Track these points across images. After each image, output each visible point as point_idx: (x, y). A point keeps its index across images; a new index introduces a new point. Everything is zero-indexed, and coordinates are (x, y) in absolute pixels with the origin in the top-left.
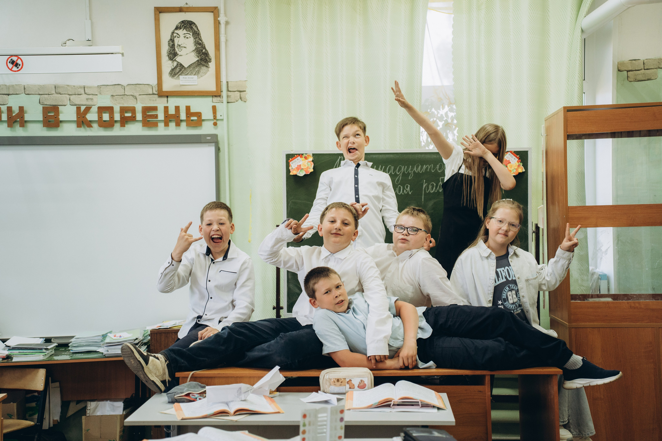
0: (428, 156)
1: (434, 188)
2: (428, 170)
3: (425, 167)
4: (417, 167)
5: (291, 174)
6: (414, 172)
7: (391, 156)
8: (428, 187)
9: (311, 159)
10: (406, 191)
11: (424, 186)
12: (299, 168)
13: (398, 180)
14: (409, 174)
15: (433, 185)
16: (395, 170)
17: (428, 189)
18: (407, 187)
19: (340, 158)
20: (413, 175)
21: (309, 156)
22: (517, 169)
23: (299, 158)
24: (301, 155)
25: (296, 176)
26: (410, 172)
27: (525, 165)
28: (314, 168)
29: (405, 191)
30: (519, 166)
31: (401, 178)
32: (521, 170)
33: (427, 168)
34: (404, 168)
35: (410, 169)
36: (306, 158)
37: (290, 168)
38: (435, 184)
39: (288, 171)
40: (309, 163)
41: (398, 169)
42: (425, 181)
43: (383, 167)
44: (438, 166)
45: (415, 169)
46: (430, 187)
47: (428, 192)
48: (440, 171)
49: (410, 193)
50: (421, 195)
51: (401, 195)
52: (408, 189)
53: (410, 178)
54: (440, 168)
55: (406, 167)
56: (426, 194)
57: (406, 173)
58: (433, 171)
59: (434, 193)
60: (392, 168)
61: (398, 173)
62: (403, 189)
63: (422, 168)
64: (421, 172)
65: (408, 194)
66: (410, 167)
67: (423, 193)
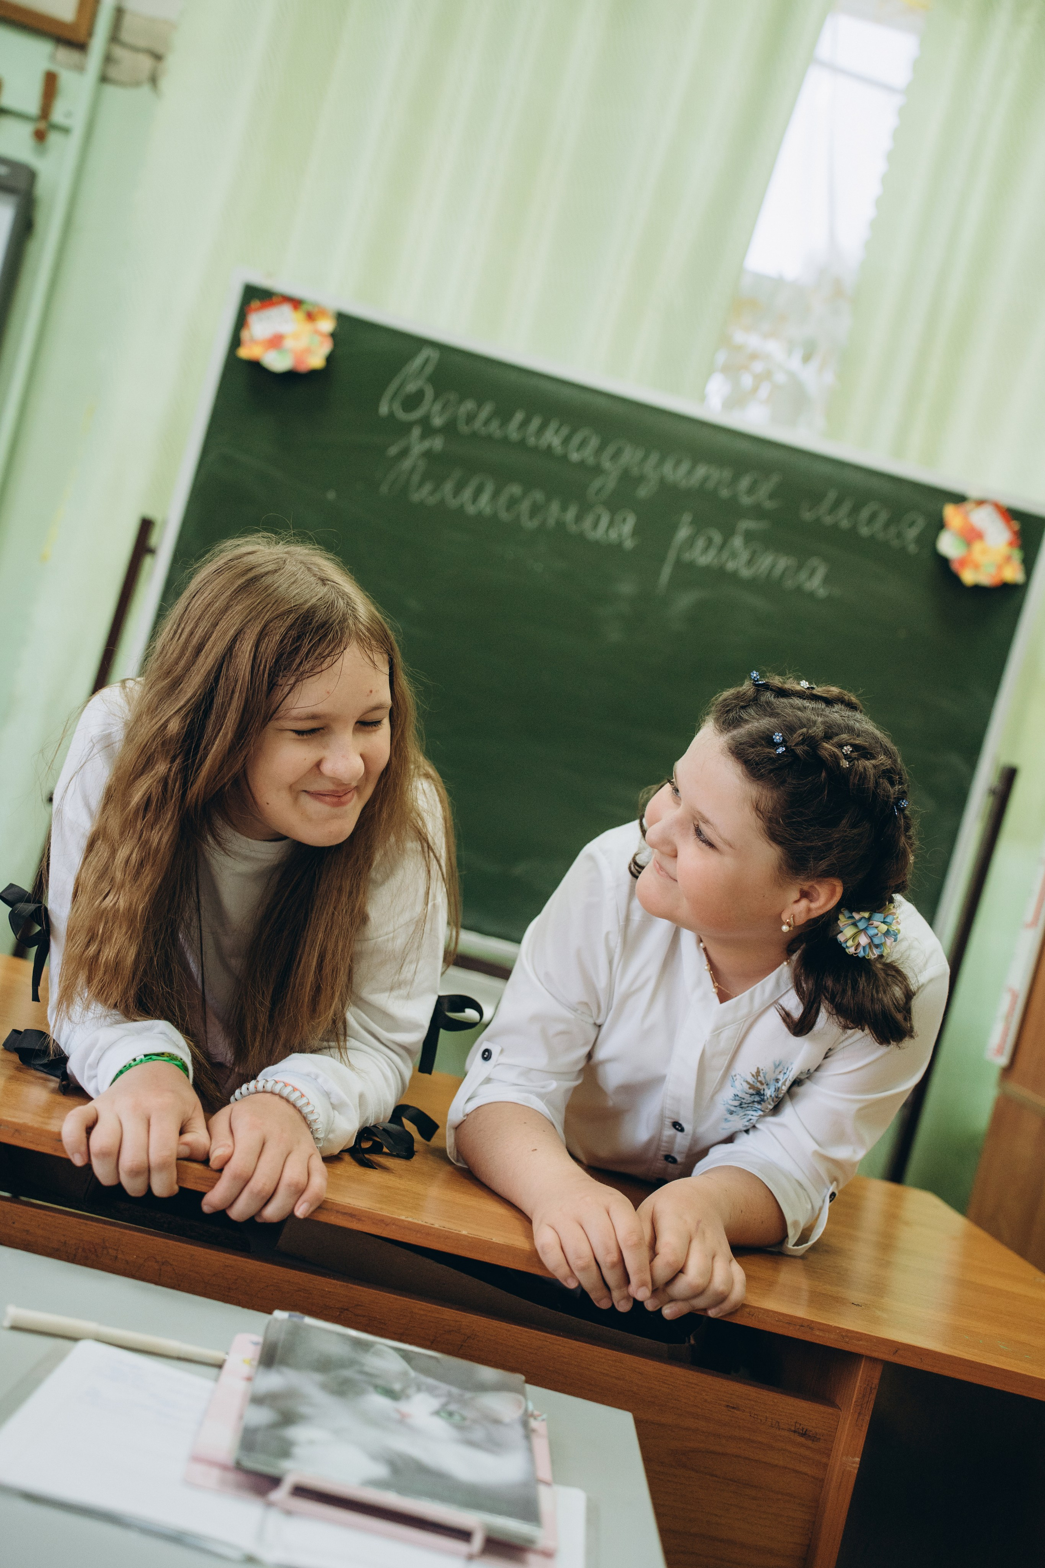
0: (723, 439)
1: (712, 552)
2: (710, 485)
3: (701, 471)
4: (677, 465)
5: (244, 353)
6: (662, 479)
7: (602, 402)
8: (690, 542)
9: (327, 325)
10: (618, 532)
11: (683, 533)
12: (276, 342)
13: (600, 490)
14: (641, 479)
15: (710, 541)
16: (599, 451)
17: (691, 547)
18: (624, 520)
19: (426, 352)
20: (654, 486)
21: (323, 312)
22: (1000, 568)
23: (286, 310)
24: (296, 303)
25: (255, 366)
26: (648, 472)
27: (1029, 564)
28: (330, 359)
29: (612, 532)
30: (1008, 559)
31: (611, 485)
32: (1013, 573)
33: (706, 479)
34: (634, 452)
35: (650, 463)
36: (310, 317)
37: (245, 335)
38: (717, 539)
39: (236, 342)
40: (317, 339)
41: (610, 450)
42: (687, 518)
43: (565, 431)
44: (745, 483)
45: (667, 469)
46: (700, 543)
47: (687, 556)
48: (746, 500)
49: (629, 544)
50: (662, 560)
51: (597, 543)
52: (628, 527)
53: (643, 492)
54: (751, 491)
55: (640, 454)
56: (679, 564)
57: (635, 471)
58: (725, 493)
59: (707, 569)
60: (594, 442)
61: (607, 464)
62: (611, 524)
63: (690, 472)
64: (683, 484)
65: (620, 545)
66: (654, 458)
67: (672, 556)
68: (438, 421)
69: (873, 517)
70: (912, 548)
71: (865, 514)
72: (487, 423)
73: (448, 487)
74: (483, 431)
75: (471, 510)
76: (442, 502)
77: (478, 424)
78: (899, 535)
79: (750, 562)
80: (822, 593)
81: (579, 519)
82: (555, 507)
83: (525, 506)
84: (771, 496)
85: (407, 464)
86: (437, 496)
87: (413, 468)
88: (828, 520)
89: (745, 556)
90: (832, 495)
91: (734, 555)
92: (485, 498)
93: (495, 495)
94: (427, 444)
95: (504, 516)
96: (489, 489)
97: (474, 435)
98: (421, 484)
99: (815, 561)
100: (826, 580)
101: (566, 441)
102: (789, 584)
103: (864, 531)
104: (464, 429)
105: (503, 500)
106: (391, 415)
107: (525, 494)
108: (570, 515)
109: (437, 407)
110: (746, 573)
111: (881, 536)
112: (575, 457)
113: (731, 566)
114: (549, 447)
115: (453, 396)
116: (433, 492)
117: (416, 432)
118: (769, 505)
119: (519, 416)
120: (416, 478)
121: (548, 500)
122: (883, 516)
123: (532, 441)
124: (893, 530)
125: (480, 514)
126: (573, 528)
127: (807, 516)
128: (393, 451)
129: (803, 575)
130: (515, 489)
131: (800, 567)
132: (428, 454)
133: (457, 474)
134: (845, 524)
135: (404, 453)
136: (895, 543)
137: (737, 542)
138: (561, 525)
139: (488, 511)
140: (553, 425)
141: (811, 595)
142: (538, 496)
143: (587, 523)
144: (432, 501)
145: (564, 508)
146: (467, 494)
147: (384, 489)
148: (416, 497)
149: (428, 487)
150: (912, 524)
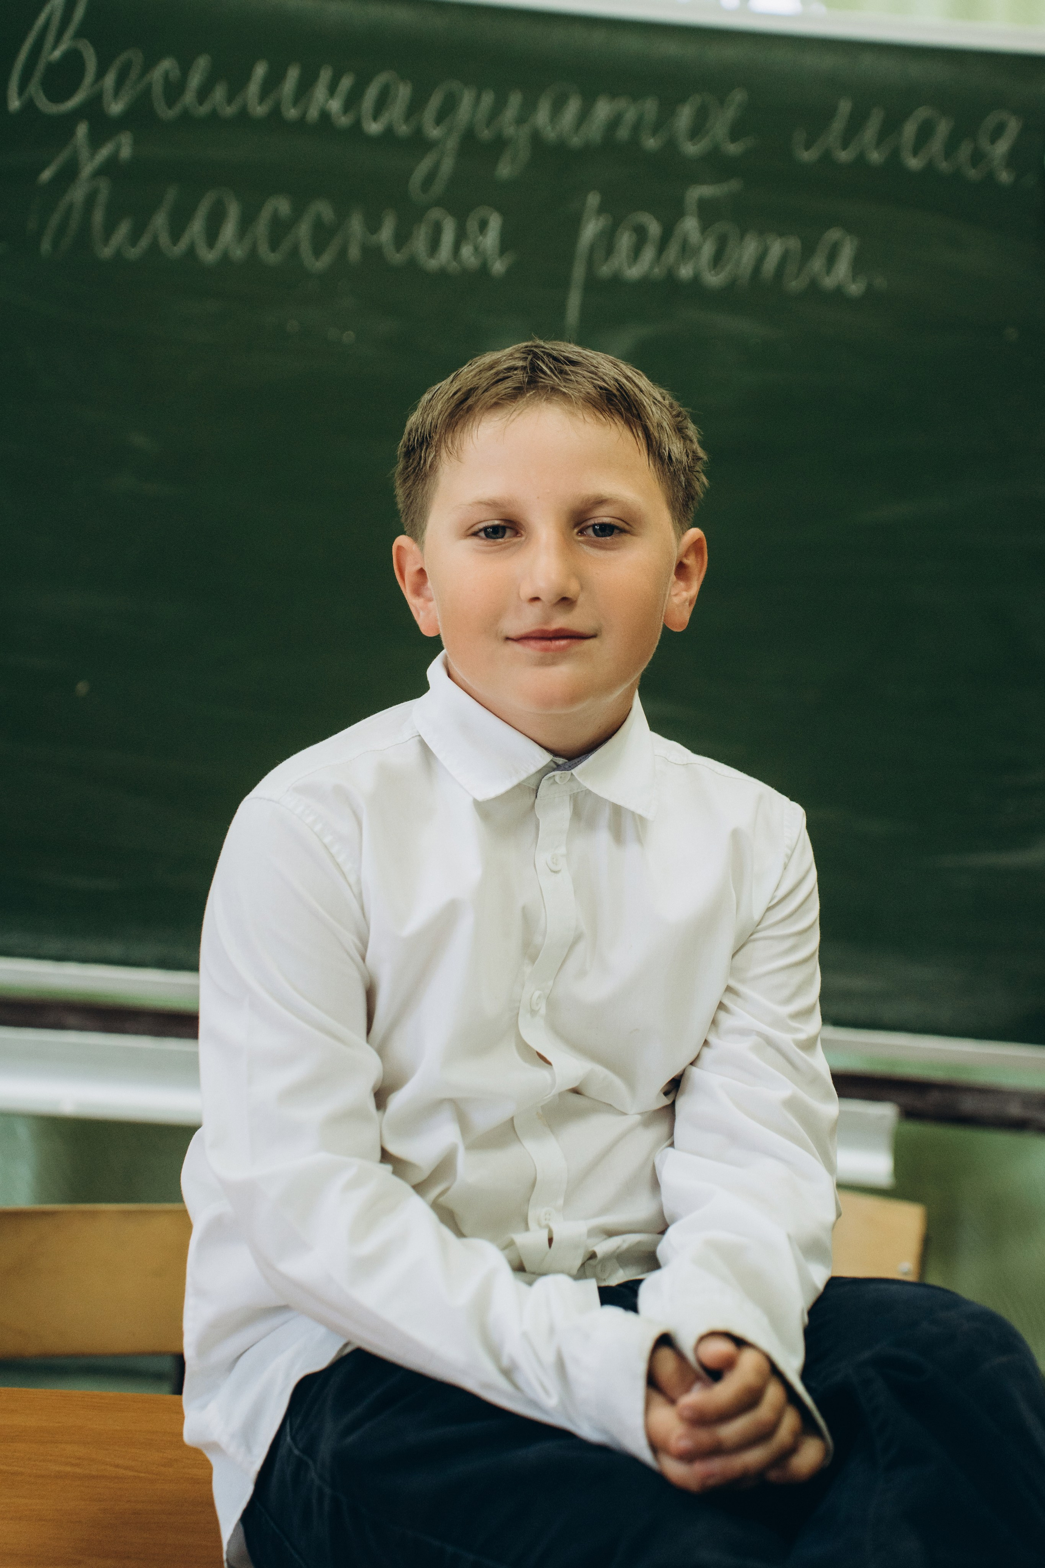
0: (633, 44)
1: (648, 254)
2: (623, 133)
3: (603, 110)
4: (558, 107)
6: (536, 138)
8: (607, 243)
10: (476, 249)
11: (591, 229)
13: (429, 180)
14: (500, 144)
15: (641, 232)
16: (415, 107)
17: (610, 251)
18: (483, 226)
20: (524, 154)
26: (510, 130)
29: (466, 251)
31: (448, 165)
33: (614, 123)
34: (478, 99)
35: (510, 113)
38: (654, 228)
41: (435, 102)
42: (593, 200)
43: (346, 83)
44: (685, 116)
45: (542, 116)
46: (625, 240)
47: (605, 270)
48: (691, 149)
49: (498, 267)
50: (563, 283)
51: (442, 274)
52: (491, 239)
53: (505, 170)
54: (696, 131)
55: (488, 99)
56: (592, 285)
57: (485, 134)
58: (651, 143)
59: (645, 284)
60: (403, 92)
61: (434, 132)
62: (461, 237)
63: (584, 115)
64: (576, 141)
65: (484, 269)
66: (515, 100)
67: (579, 272)
68: (116, 108)
69: (925, 133)
70: (1005, 177)
71: (910, 129)
72: (203, 94)
73: (160, 221)
74: (203, 110)
75: (209, 256)
76: (154, 247)
77: (189, 97)
78: (977, 157)
79: (717, 260)
80: (855, 289)
81: (402, 238)
82: (356, 225)
83: (304, 230)
84: (735, 134)
85: (77, 194)
86: (144, 242)
87: (90, 201)
88: (844, 156)
89: (708, 250)
90: (845, 107)
91: (687, 251)
92: (229, 230)
93: (246, 222)
94: (105, 152)
95: (272, 258)
96: (233, 211)
97: (186, 117)
98: (109, 229)
99: (834, 234)
100: (858, 266)
101: (352, 101)
102: (795, 285)
103: (914, 163)
104: (167, 114)
105: (262, 227)
106: (29, 106)
107: (298, 211)
108: (386, 234)
109: (110, 80)
110: (714, 279)
111: (944, 166)
112: (374, 128)
113: (685, 272)
114: (325, 116)
115: (135, 56)
116: (134, 237)
117: (82, 130)
118: (733, 149)
119: (260, 70)
120: (98, 217)
121: (342, 216)
122: (943, 128)
123: (292, 113)
124: (965, 151)
125: (225, 258)
126: (397, 258)
127: (807, 156)
128: (46, 175)
129: (817, 264)
130: (282, 205)
131: (808, 251)
132: (110, 168)
133: (171, 195)
134: (875, 157)
135: (69, 173)
136: (972, 174)
137: (690, 225)
138: (372, 253)
139: (238, 253)
140: (325, 75)
141: (838, 294)
142: (323, 209)
143: (419, 243)
144: (134, 253)
145: (374, 227)
146: (197, 227)
147: (46, 246)
148: (107, 252)
149: (123, 229)
150: (998, 132)
